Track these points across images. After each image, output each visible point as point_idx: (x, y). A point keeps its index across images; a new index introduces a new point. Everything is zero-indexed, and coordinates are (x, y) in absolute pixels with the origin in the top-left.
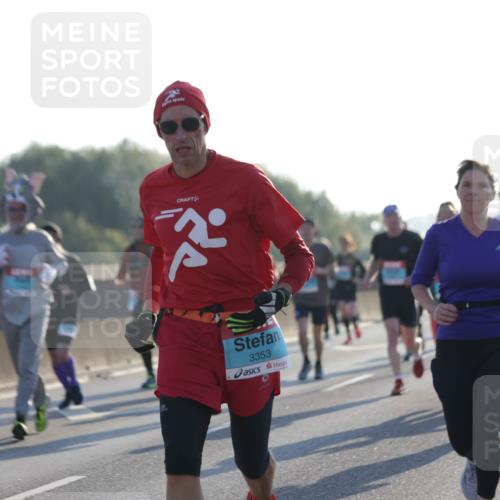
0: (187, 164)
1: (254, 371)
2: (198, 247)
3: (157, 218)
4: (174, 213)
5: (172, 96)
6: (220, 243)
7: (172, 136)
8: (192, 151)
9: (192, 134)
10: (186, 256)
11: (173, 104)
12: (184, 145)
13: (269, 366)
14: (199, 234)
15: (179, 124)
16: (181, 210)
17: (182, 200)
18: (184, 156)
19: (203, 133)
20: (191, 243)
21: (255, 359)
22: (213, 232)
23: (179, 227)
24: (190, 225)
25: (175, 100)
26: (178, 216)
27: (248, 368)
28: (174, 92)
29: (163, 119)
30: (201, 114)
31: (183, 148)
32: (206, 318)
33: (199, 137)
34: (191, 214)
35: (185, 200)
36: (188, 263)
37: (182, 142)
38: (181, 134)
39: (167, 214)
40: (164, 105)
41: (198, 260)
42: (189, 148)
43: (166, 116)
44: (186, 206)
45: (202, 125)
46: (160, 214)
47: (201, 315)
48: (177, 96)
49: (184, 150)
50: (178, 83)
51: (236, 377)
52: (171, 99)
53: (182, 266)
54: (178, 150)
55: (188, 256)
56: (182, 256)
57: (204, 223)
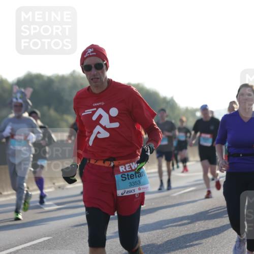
0: (97, 87)
1: (131, 191)
2: (104, 128)
3: (83, 114)
4: (92, 111)
5: (89, 52)
6: (116, 125)
7: (89, 73)
8: (99, 80)
9: (100, 71)
10: (99, 133)
11: (90, 56)
13: (139, 189)
14: (105, 121)
15: (93, 66)
16: (95, 109)
17: (96, 104)
18: (95, 82)
19: (105, 70)
20: (101, 126)
21: (132, 185)
22: (112, 120)
23: (94, 118)
24: (100, 117)
25: (91, 54)
26: (94, 112)
27: (128, 190)
28: (91, 50)
29: (85, 64)
30: (104, 61)
31: (95, 78)
32: (106, 164)
33: (103, 73)
34: (100, 111)
35: (97, 104)
36: (100, 136)
37: (94, 75)
38: (94, 71)
39: (88, 112)
40: (85, 56)
42: (98, 78)
43: (86, 62)
44: (97, 107)
45: (105, 67)
46: (84, 112)
47: (104, 163)
48: (92, 52)
49: (96, 80)
50: (93, 45)
51: (122, 194)
52: (89, 53)
53: (96, 138)
54: (92, 79)
55: (100, 133)
56: (97, 132)
57: (107, 115)
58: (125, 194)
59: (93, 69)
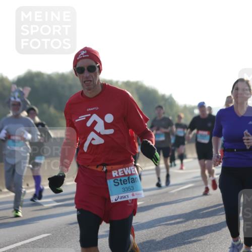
1: (125, 197)
2: (99, 134)
3: (77, 121)
4: (86, 117)
5: (83, 54)
6: (110, 131)
7: (82, 75)
8: (92, 83)
9: (92, 74)
10: (93, 139)
11: (82, 58)
12: (88, 79)
13: (133, 195)
14: (100, 127)
15: (86, 68)
16: (90, 115)
17: (90, 109)
18: (87, 86)
20: (95, 132)
21: (125, 190)
22: (107, 126)
23: (89, 124)
24: (95, 123)
25: (84, 56)
26: (88, 118)
28: (84, 52)
29: (78, 66)
30: (97, 64)
31: (88, 81)
33: (96, 76)
34: (95, 117)
35: (92, 109)
36: (94, 143)
37: (87, 78)
38: (86, 74)
39: (82, 118)
40: (78, 58)
41: (99, 141)
42: (91, 81)
44: (92, 113)
45: (98, 69)
46: (78, 118)
48: (85, 54)
50: (86, 48)
51: (116, 200)
52: (82, 55)
53: (91, 144)
54: (85, 82)
56: (91, 139)
58: (119, 200)
59: (86, 71)
